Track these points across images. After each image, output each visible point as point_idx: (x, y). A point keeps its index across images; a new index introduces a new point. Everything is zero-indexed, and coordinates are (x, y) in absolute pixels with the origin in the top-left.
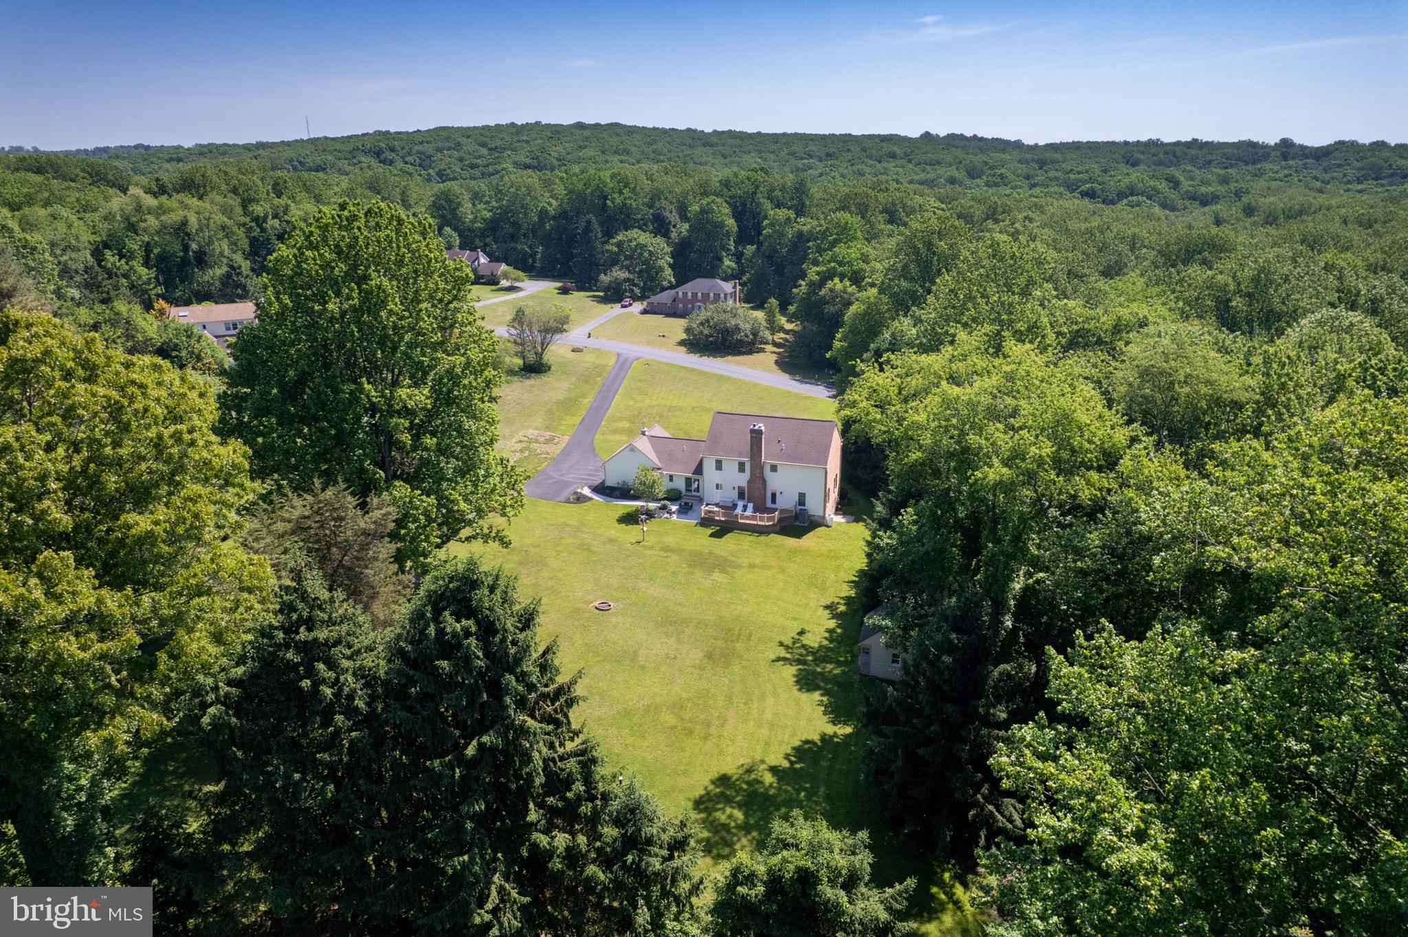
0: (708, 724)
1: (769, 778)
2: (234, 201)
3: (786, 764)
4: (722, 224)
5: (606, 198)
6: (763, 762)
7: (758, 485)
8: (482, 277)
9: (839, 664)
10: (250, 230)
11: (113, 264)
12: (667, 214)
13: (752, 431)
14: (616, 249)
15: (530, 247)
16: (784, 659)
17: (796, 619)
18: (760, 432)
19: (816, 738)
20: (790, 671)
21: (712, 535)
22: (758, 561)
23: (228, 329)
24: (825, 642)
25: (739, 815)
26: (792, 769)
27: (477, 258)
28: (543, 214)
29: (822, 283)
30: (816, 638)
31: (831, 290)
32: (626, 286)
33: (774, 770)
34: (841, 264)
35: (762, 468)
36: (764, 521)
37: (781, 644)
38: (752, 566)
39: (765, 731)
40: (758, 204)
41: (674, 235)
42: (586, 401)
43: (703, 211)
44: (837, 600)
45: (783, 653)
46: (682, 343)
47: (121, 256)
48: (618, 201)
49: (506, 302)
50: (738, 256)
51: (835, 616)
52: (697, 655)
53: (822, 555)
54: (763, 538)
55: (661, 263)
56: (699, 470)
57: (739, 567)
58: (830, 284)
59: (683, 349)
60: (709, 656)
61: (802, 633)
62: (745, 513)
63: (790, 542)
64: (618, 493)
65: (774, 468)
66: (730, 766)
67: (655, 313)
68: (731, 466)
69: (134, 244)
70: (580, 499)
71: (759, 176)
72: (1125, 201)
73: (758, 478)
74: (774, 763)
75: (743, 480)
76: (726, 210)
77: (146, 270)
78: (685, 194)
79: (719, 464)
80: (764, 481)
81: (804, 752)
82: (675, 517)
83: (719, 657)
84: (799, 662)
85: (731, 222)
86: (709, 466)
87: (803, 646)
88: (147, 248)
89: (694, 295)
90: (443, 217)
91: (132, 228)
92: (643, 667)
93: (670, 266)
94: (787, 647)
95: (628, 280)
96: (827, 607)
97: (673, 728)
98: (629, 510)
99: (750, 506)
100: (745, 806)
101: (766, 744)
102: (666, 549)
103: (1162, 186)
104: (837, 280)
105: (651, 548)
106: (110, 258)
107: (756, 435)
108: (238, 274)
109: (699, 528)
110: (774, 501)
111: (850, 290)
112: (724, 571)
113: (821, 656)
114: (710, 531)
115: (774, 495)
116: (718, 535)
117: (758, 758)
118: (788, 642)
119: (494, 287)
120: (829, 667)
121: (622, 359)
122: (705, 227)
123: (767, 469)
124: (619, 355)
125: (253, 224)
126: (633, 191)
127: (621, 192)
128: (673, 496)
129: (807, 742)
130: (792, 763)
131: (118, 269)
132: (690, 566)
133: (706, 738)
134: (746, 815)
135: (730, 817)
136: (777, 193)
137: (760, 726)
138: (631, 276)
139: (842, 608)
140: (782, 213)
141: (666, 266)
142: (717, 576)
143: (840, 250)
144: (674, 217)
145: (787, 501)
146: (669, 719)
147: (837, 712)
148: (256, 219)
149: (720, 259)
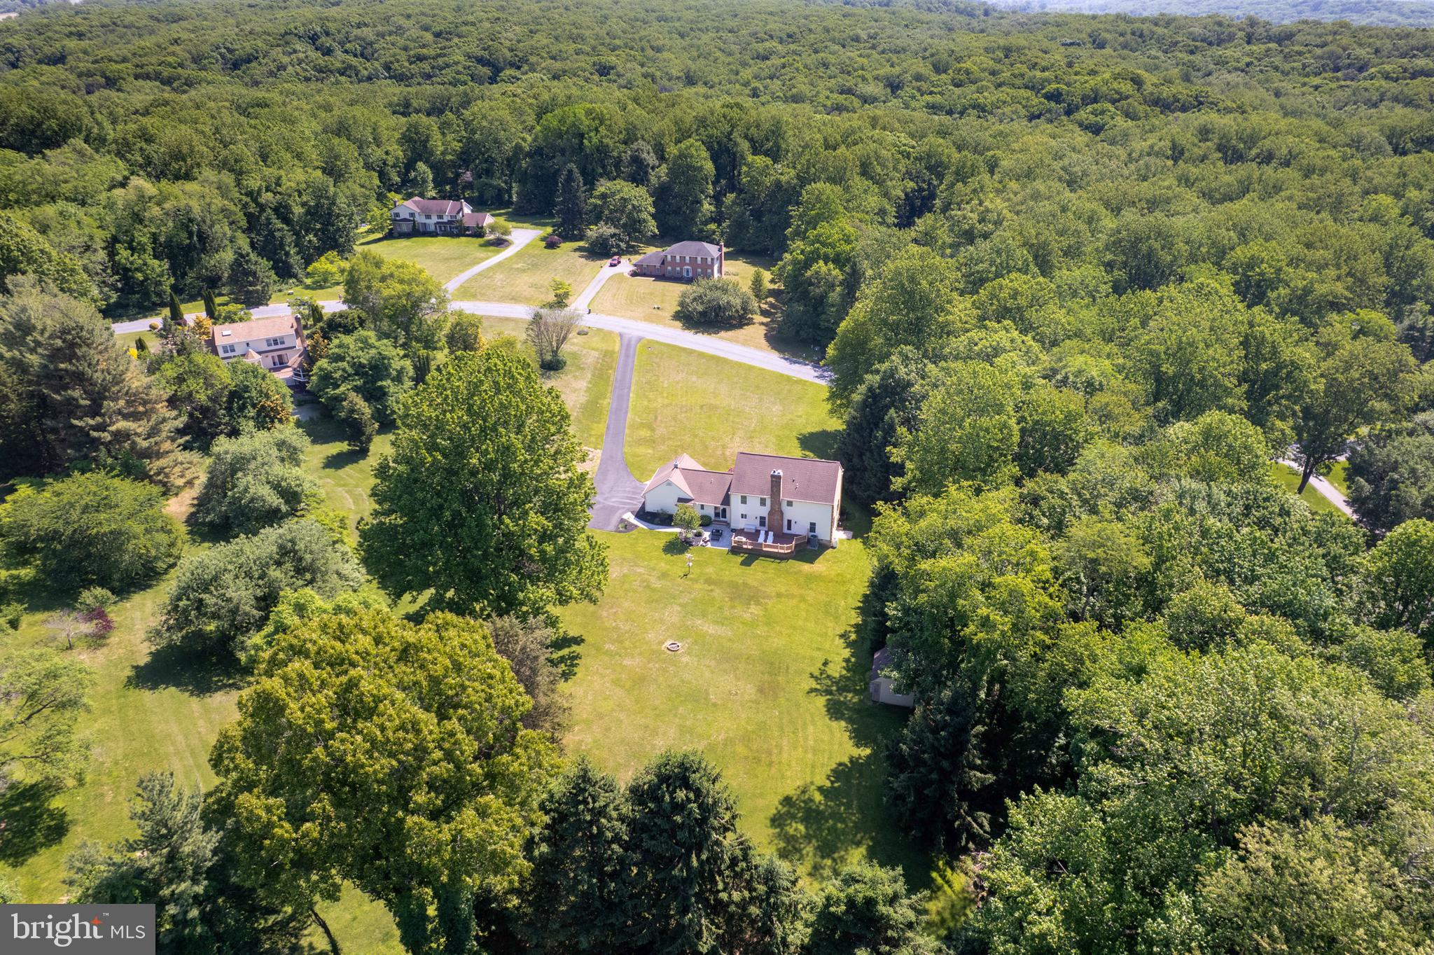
0: (769, 753)
1: (818, 797)
2: (228, 178)
3: (828, 784)
4: (701, 169)
5: (582, 136)
6: (812, 783)
7: (777, 517)
8: (468, 229)
9: (856, 692)
10: (245, 206)
11: (127, 259)
12: (645, 155)
13: (773, 476)
14: (599, 202)
15: (506, 182)
16: (816, 690)
17: (819, 649)
18: (779, 477)
19: (846, 760)
20: (821, 701)
21: (743, 563)
22: (783, 590)
23: (269, 345)
24: (844, 672)
25: (801, 828)
26: (832, 787)
27: (461, 209)
28: (518, 148)
29: (807, 264)
30: (837, 669)
31: (817, 273)
32: (612, 241)
33: (820, 789)
34: (824, 244)
35: (780, 504)
36: (783, 549)
37: (812, 676)
38: (779, 595)
39: (810, 756)
40: (736, 144)
41: (653, 180)
42: (606, 402)
43: (682, 156)
44: (849, 629)
45: (814, 685)
46: (677, 316)
47: (133, 250)
48: (595, 140)
49: (500, 265)
50: (717, 199)
51: (850, 645)
52: (750, 690)
53: (831, 581)
54: (783, 564)
55: (644, 215)
56: (726, 500)
57: (768, 597)
58: (815, 267)
59: (678, 324)
60: (761, 690)
61: (825, 664)
62: (768, 543)
63: (806, 567)
64: (657, 520)
65: (790, 504)
66: (790, 787)
67: (644, 275)
68: (754, 501)
69: (143, 236)
70: (627, 527)
71: (735, 113)
72: (1089, 108)
73: (776, 511)
74: (819, 784)
75: (764, 511)
76: (705, 154)
77: (157, 262)
78: (662, 135)
79: (744, 500)
80: (782, 513)
81: (840, 773)
82: (709, 545)
83: (768, 691)
84: (829, 692)
85: (709, 166)
86: (735, 499)
87: (828, 676)
88: (155, 238)
89: (682, 258)
90: (414, 150)
91: (138, 218)
92: (715, 705)
93: (654, 216)
94: (816, 679)
95: (613, 236)
96: (842, 636)
97: (746, 758)
98: (670, 538)
99: (771, 534)
100: (805, 820)
101: (813, 767)
102: (709, 581)
103: (1127, 87)
104: (821, 263)
105: (696, 581)
106: (123, 254)
107: (776, 480)
108: (247, 262)
109: (731, 556)
110: (789, 528)
111: (834, 273)
112: (758, 603)
113: (842, 685)
114: (740, 559)
115: (789, 522)
116: (746, 563)
117: (809, 780)
118: (817, 673)
119: (481, 241)
120: (850, 695)
121: (625, 341)
122: (684, 171)
123: (784, 505)
124: (621, 335)
125: (248, 199)
126: (609, 128)
127: (597, 130)
128: (706, 522)
129: (840, 764)
130: (832, 782)
131: (132, 263)
132: (731, 599)
133: (770, 764)
134: (806, 828)
135: (796, 830)
136: (753, 131)
137: (806, 752)
138: (617, 231)
139: (853, 636)
140: (760, 161)
141: (650, 218)
142: (754, 609)
143: (823, 229)
144: (651, 159)
145: (801, 528)
146: (741, 750)
147: (860, 737)
148: (250, 194)
149: (699, 202)
